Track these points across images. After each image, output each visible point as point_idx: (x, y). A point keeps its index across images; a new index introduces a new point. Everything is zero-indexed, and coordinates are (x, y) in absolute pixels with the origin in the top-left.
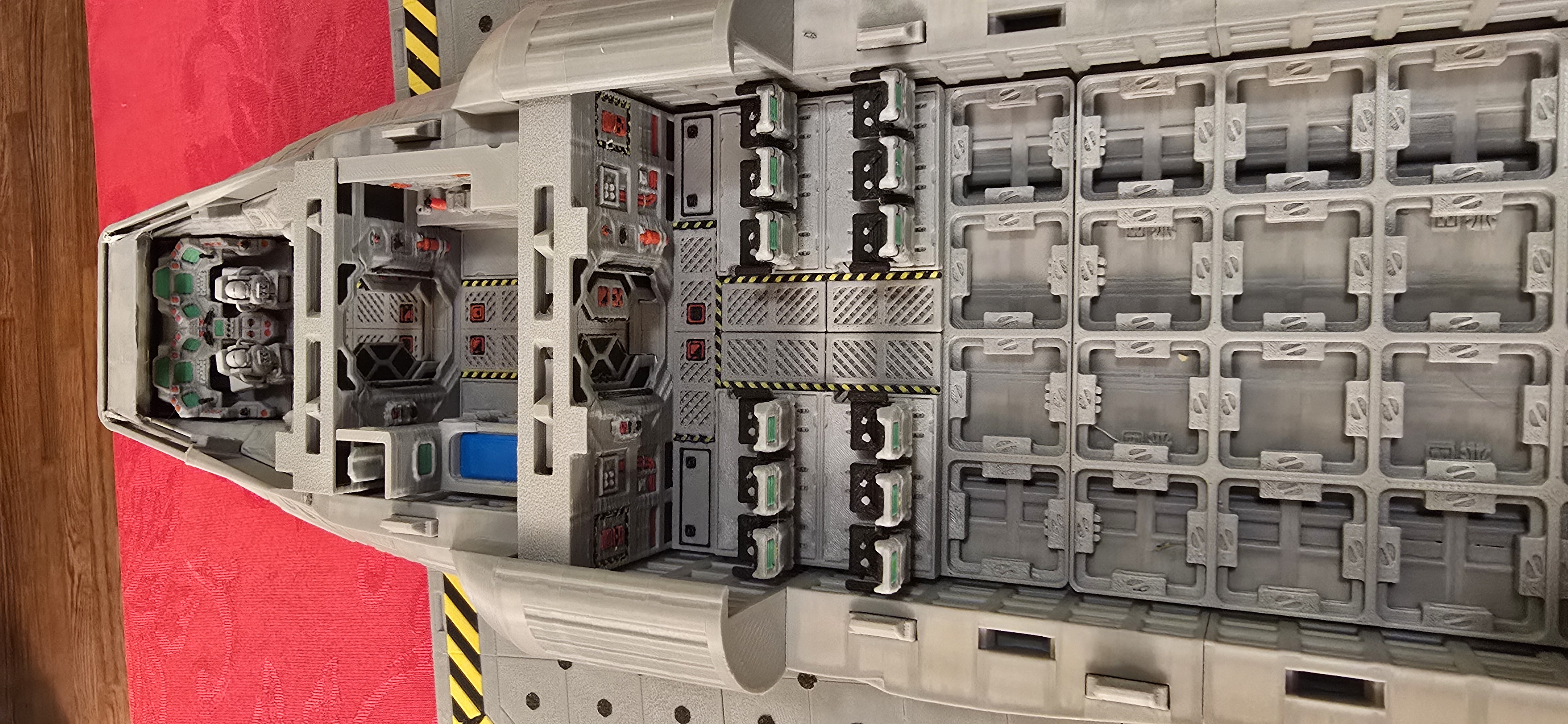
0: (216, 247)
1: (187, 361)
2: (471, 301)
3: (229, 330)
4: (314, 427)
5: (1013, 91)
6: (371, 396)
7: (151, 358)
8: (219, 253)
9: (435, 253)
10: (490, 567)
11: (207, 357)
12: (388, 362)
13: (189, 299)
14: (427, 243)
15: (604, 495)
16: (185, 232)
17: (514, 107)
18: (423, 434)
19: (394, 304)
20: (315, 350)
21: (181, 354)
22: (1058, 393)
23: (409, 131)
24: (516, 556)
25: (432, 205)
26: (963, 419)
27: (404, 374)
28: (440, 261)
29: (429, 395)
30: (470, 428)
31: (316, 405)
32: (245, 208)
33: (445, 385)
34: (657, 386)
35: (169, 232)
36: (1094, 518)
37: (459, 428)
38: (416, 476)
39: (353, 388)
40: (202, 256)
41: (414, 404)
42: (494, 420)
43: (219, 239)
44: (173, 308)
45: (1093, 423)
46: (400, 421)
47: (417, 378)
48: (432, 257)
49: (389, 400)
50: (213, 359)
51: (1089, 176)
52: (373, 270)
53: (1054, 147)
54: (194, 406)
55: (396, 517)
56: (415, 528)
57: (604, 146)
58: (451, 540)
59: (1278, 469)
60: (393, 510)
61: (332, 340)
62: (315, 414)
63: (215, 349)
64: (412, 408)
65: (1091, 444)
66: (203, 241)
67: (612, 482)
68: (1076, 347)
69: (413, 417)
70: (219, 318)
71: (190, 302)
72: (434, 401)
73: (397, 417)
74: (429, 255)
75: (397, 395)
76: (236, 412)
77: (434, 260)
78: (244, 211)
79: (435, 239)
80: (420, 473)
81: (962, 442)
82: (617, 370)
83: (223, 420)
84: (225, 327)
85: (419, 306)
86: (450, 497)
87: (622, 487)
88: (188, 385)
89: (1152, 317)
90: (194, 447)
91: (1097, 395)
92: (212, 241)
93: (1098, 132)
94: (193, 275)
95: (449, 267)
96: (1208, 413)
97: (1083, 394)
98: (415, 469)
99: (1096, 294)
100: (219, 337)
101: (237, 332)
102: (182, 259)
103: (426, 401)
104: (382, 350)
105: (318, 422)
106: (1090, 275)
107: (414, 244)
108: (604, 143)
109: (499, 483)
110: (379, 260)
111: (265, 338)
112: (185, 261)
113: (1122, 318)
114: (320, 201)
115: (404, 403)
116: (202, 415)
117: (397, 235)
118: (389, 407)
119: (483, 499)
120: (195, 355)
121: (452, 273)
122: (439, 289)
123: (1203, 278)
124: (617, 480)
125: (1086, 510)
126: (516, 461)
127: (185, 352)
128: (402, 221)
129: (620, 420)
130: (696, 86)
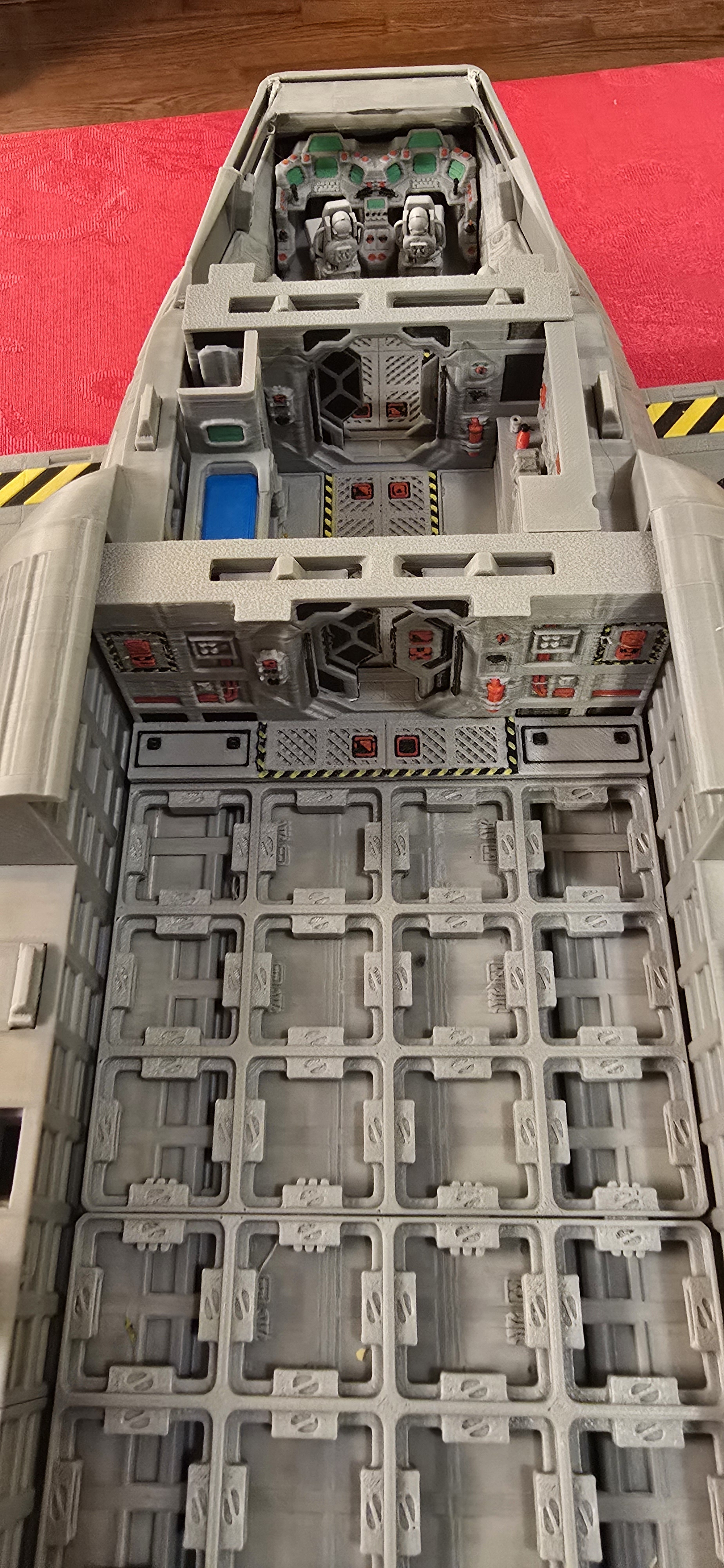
0: (467, 197)
1: (339, 171)
2: (412, 482)
3: (374, 214)
4: (262, 305)
5: (687, 1135)
6: (300, 370)
7: (341, 132)
8: (460, 201)
9: (467, 439)
10: (96, 511)
11: (344, 192)
12: (340, 390)
13: (408, 169)
14: (478, 429)
15: (189, 643)
16: (483, 163)
17: (643, 524)
18: (254, 432)
19: (408, 395)
20: (350, 303)
21: (346, 164)
22: (318, 1195)
23: (609, 402)
24: (107, 540)
25: (522, 433)
26: (285, 1073)
27: (327, 408)
28: (457, 445)
29: (303, 437)
30: (264, 484)
31: (286, 306)
32: (512, 226)
33: (316, 455)
34: (320, 700)
35: (482, 145)
36: (166, 1244)
37: (263, 473)
38: (205, 424)
39: (307, 349)
40: (456, 181)
41: (291, 421)
42: (274, 512)
43: (475, 199)
44: (397, 152)
45: (281, 1241)
46: (272, 405)
47: (323, 423)
48: (463, 436)
49: (295, 391)
50: (342, 197)
51: (586, 1235)
52: (444, 368)
53: (620, 1189)
54: (290, 181)
55: (158, 403)
56: (145, 425)
57: (603, 634)
58: (133, 467)
59: (224, 1490)
60: (167, 400)
61: (361, 321)
62: (276, 306)
63: (352, 200)
64: (287, 419)
65: (255, 1238)
66: (473, 182)
67: (206, 652)
68: (374, 1220)
69: (277, 419)
70: (387, 203)
71: (404, 172)
72: (296, 443)
73: (275, 401)
74: (464, 432)
75: (301, 402)
76: (283, 227)
77: (459, 439)
78: (508, 224)
79: (482, 438)
80: (208, 428)
81: (258, 1072)
82: (338, 655)
83: (274, 212)
84: (378, 210)
85: (406, 423)
86: (184, 466)
87: (202, 664)
88: (312, 173)
89: (411, 1319)
90: (239, 177)
91: (316, 1247)
92: (474, 191)
93: (641, 1247)
94: (436, 173)
95: (451, 455)
96: (293, 1396)
97: (316, 1229)
98: (213, 422)
99: (439, 1245)
100: (366, 205)
101: (372, 223)
102: (452, 161)
103: (297, 434)
104: (354, 383)
105: (268, 310)
106: (462, 1237)
107: (476, 415)
108: (608, 634)
109: (200, 519)
110: (457, 375)
111: (365, 255)
112: (451, 163)
113: (410, 1280)
114: (523, 302)
115: (292, 409)
116: (279, 189)
117: (485, 395)
118: (287, 392)
119: (180, 503)
120: (346, 179)
121: (444, 460)
122: (426, 446)
123: (462, 1389)
124: (208, 657)
125: (176, 1233)
126: (227, 538)
127: (348, 168)
128: (501, 400)
129: (279, 660)
130: (674, 739)
